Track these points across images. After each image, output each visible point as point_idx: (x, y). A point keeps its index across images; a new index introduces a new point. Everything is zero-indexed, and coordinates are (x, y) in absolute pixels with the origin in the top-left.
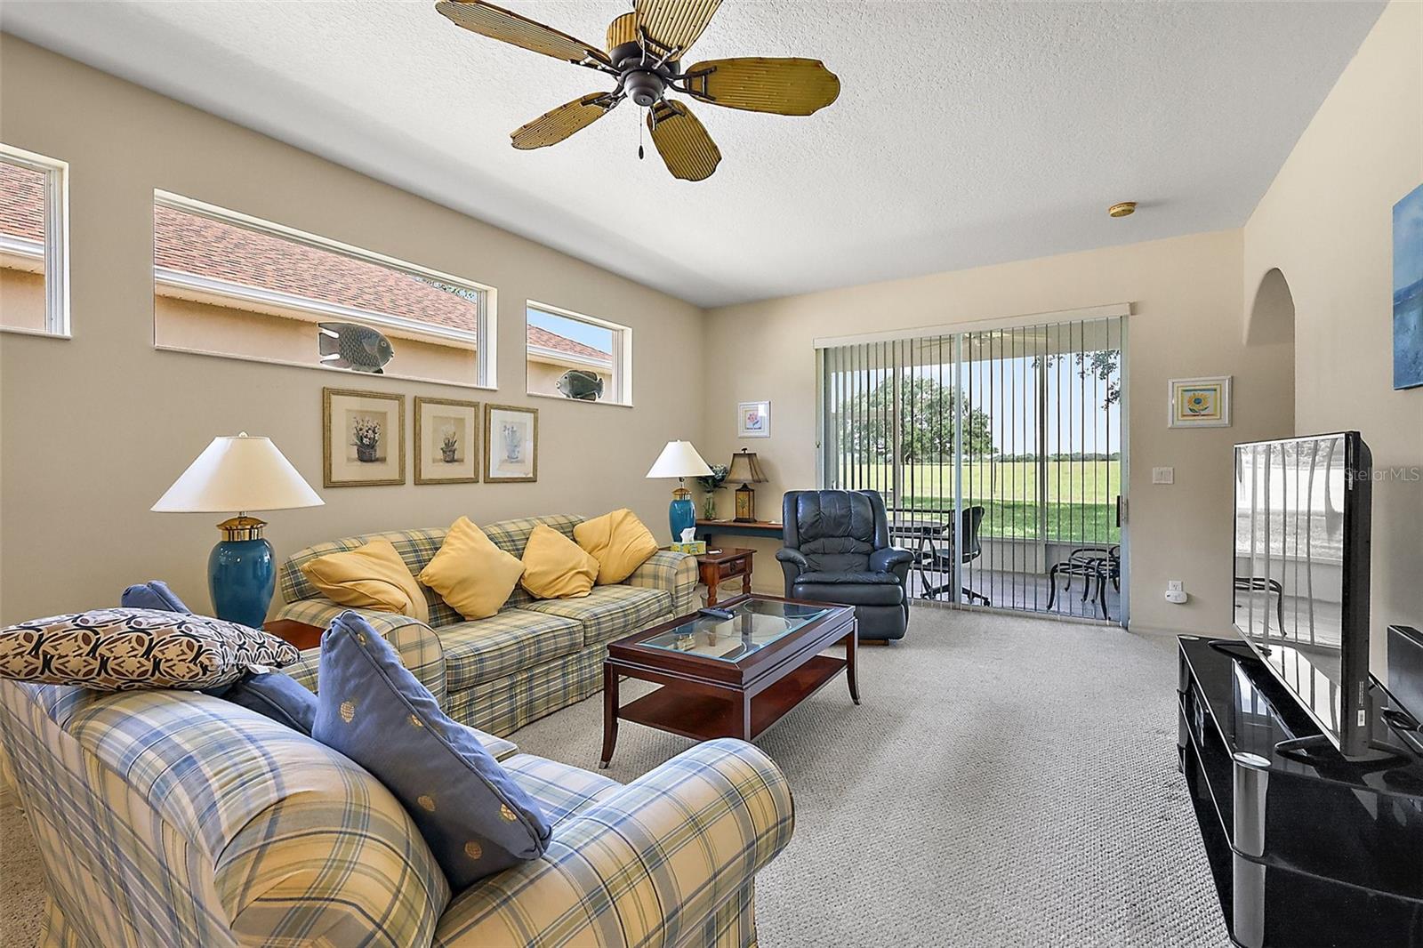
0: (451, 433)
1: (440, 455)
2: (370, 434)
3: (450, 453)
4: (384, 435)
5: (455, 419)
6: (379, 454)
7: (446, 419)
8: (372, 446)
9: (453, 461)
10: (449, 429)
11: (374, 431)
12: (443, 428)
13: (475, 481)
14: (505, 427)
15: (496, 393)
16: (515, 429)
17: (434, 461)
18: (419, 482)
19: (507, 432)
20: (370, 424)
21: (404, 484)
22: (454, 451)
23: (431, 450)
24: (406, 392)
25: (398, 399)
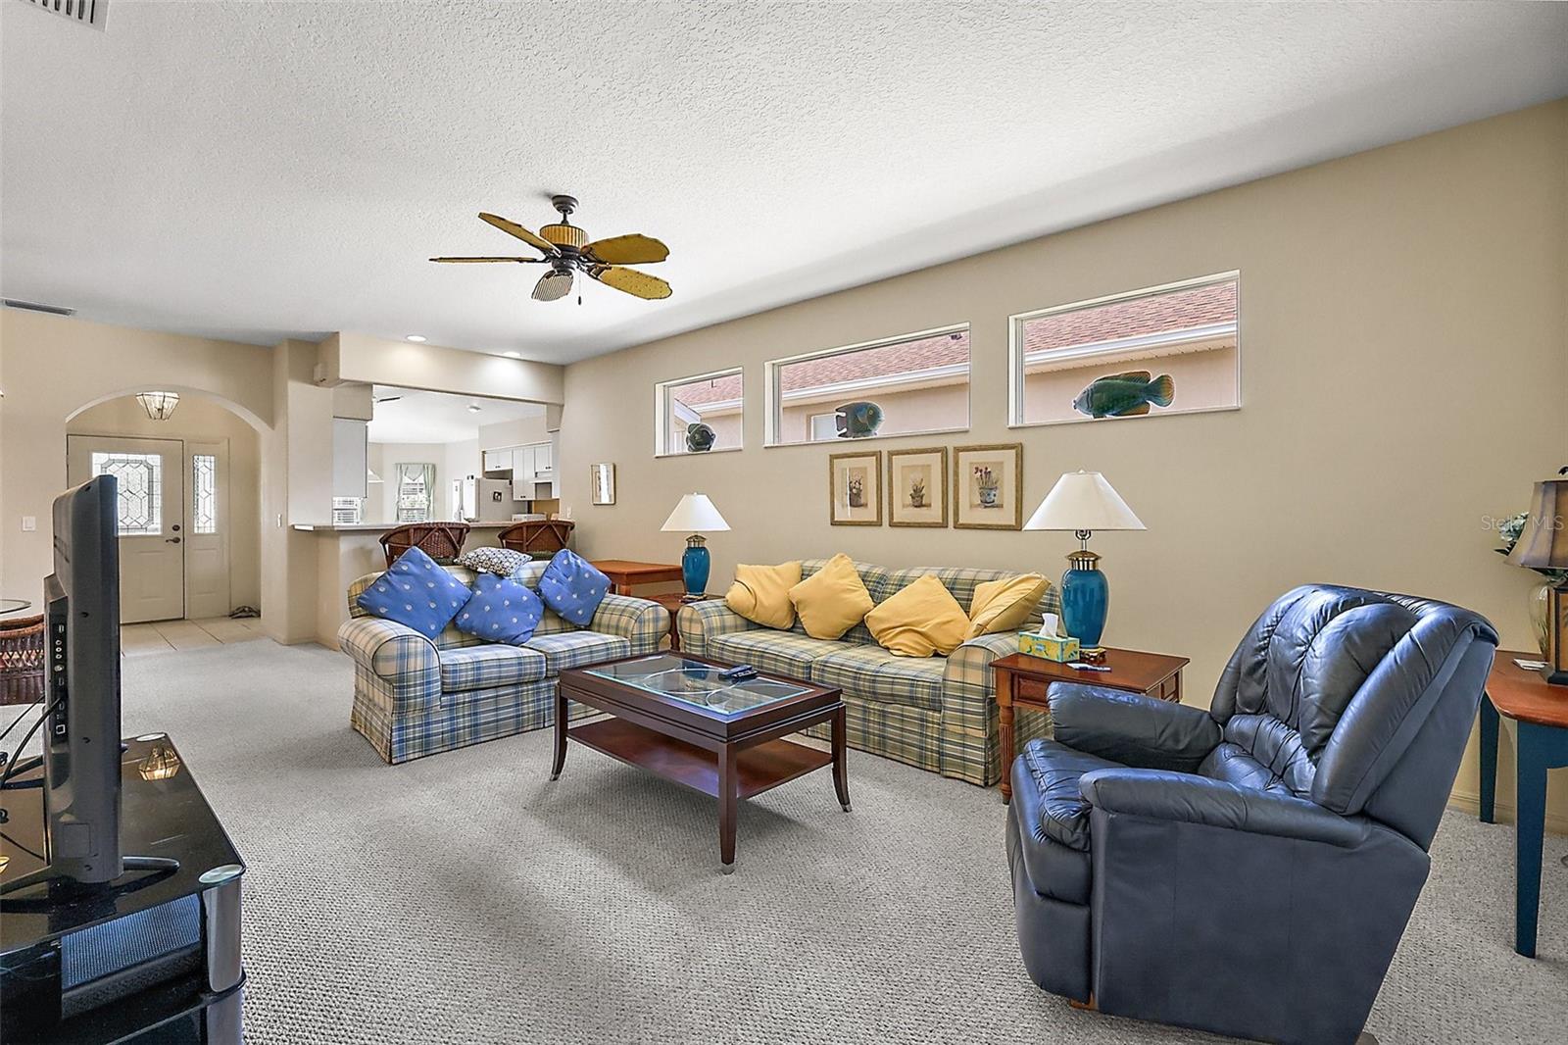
0: (919, 479)
1: (909, 500)
2: (857, 485)
3: (918, 499)
4: (865, 486)
5: (923, 466)
6: (863, 501)
7: (914, 467)
8: (858, 495)
9: (921, 506)
10: (916, 476)
11: (859, 483)
12: (912, 476)
13: (944, 525)
14: (977, 468)
15: (967, 435)
16: (989, 470)
17: (904, 506)
18: (892, 525)
19: (979, 474)
20: (858, 477)
21: (881, 525)
22: (922, 497)
23: (901, 496)
24: (885, 448)
25: (878, 455)
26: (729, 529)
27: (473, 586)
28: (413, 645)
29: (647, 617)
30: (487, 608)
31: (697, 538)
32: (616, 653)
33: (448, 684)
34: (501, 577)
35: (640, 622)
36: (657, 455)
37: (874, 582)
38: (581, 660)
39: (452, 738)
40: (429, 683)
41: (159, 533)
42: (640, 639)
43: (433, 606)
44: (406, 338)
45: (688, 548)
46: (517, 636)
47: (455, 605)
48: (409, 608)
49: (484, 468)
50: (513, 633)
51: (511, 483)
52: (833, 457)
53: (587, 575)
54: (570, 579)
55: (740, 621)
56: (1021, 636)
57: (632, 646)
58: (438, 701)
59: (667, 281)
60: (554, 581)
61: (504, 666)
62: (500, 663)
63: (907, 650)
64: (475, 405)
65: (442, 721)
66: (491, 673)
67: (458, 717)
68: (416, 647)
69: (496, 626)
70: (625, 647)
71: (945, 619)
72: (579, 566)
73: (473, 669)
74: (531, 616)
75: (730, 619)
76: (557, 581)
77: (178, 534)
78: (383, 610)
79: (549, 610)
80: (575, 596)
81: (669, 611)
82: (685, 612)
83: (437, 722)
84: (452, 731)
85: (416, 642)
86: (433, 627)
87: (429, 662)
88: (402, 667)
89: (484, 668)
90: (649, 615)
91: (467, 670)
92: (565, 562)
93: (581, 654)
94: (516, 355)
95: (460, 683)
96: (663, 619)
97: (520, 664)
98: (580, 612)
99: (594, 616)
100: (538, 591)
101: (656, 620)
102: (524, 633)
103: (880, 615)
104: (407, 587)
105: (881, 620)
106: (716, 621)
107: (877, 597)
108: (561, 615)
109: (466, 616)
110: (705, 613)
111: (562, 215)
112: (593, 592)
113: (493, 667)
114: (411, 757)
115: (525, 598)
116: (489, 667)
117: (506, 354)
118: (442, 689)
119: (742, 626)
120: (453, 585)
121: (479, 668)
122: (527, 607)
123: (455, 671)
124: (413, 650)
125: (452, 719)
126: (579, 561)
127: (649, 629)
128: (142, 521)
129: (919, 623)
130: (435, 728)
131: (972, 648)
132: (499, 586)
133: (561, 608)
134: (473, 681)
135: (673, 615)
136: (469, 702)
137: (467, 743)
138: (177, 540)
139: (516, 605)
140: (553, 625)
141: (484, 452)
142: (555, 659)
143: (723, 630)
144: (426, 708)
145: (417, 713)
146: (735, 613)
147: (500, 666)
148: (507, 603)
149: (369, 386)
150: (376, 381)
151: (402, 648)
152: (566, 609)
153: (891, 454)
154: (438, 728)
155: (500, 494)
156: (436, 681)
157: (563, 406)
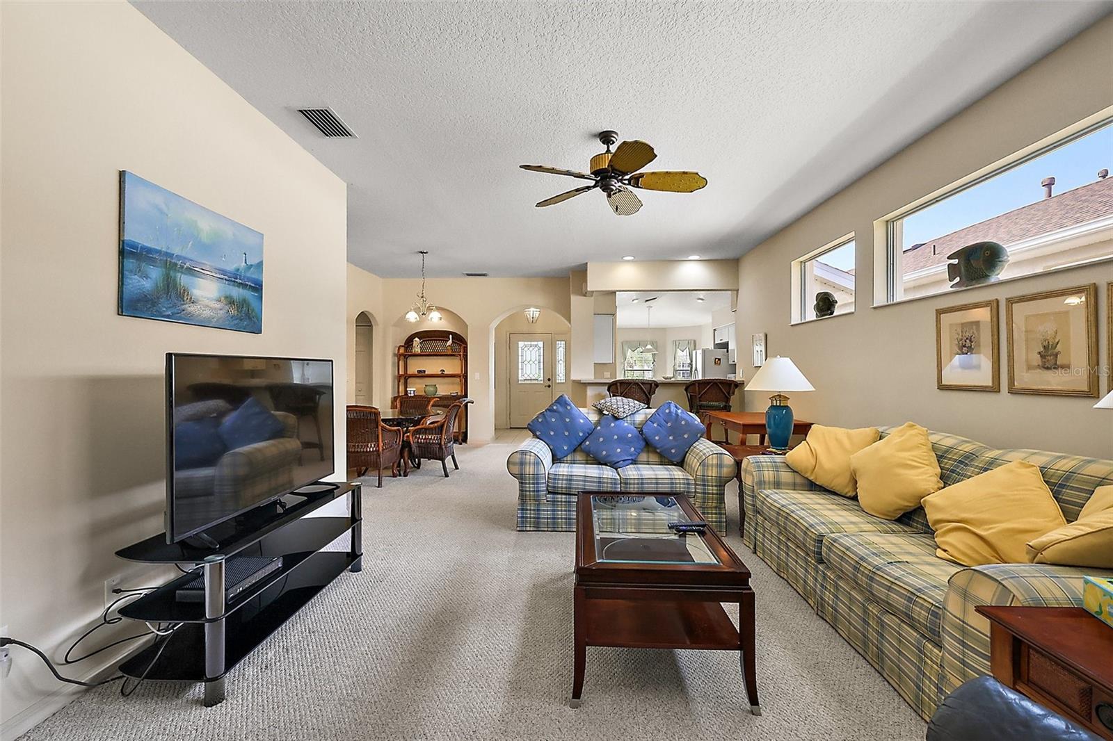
0: (1051, 332)
1: (1036, 360)
2: (968, 343)
3: (1050, 358)
4: (979, 343)
5: (1056, 314)
7: (1042, 317)
9: (1056, 367)
10: (1049, 328)
11: (971, 341)
12: (1041, 328)
17: (1030, 368)
20: (968, 334)
21: (999, 391)
22: (1056, 355)
23: (1026, 354)
24: (1002, 295)
25: (994, 305)
26: (814, 389)
27: (598, 423)
28: (528, 457)
29: (711, 462)
30: (601, 439)
31: (780, 397)
32: (680, 488)
33: (550, 487)
34: (616, 419)
35: (704, 466)
36: (792, 323)
37: (955, 461)
38: (648, 488)
39: (554, 523)
40: (538, 483)
41: (542, 382)
42: (704, 480)
43: (567, 434)
44: (622, 258)
45: (771, 406)
46: (618, 462)
47: (581, 434)
48: (552, 433)
49: (714, 342)
50: (614, 459)
51: (728, 351)
52: (940, 312)
53: (683, 423)
54: (669, 424)
55: (799, 480)
56: (1087, 582)
57: (696, 484)
58: (545, 498)
59: (695, 171)
60: (655, 425)
61: (588, 481)
62: (585, 479)
63: (956, 554)
64: (701, 297)
65: (547, 511)
66: (578, 485)
67: (558, 510)
68: (530, 459)
69: (604, 453)
70: (688, 484)
71: (1028, 527)
72: (678, 415)
73: (566, 480)
74: (632, 449)
75: (786, 476)
76: (658, 425)
77: (550, 383)
78: (538, 433)
79: (648, 445)
80: (671, 438)
81: (735, 460)
82: (749, 461)
83: (544, 510)
84: (554, 518)
85: (530, 456)
86: (565, 448)
87: (538, 470)
88: (521, 469)
89: (574, 480)
90: (713, 461)
91: (562, 480)
92: (667, 411)
93: (648, 483)
94: (697, 257)
95: (558, 487)
96: (728, 466)
97: (600, 482)
98: (673, 451)
99: (686, 455)
100: (641, 431)
101: (720, 466)
102: (623, 461)
103: (940, 503)
104: (553, 420)
105: (937, 508)
106: (768, 475)
107: (946, 479)
108: (658, 451)
109: (587, 443)
110: (759, 466)
111: (606, 146)
112: (686, 436)
113: (580, 481)
114: (528, 529)
115: (630, 435)
116: (577, 480)
117: (691, 258)
118: (547, 490)
119: (802, 485)
120: (582, 421)
121: (570, 480)
122: (631, 442)
123: (555, 479)
124: (528, 461)
125: (554, 510)
126: (679, 411)
127: (713, 473)
128: (536, 376)
129: (981, 523)
130: (543, 514)
131: (981, 577)
132: (613, 425)
133: (658, 446)
134: (566, 488)
135: (738, 464)
136: (565, 502)
137: (563, 530)
138: (549, 386)
139: (622, 440)
140: (653, 458)
141: (715, 330)
142: (626, 484)
143: (777, 485)
144: (537, 499)
145: (532, 502)
146: (794, 472)
147: (585, 481)
148: (616, 437)
149: (614, 292)
150: (618, 289)
151: (522, 458)
152: (661, 447)
153: (1011, 302)
154: (544, 514)
155: (719, 359)
156: (543, 483)
157: (738, 290)
